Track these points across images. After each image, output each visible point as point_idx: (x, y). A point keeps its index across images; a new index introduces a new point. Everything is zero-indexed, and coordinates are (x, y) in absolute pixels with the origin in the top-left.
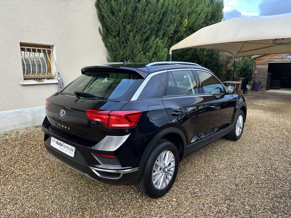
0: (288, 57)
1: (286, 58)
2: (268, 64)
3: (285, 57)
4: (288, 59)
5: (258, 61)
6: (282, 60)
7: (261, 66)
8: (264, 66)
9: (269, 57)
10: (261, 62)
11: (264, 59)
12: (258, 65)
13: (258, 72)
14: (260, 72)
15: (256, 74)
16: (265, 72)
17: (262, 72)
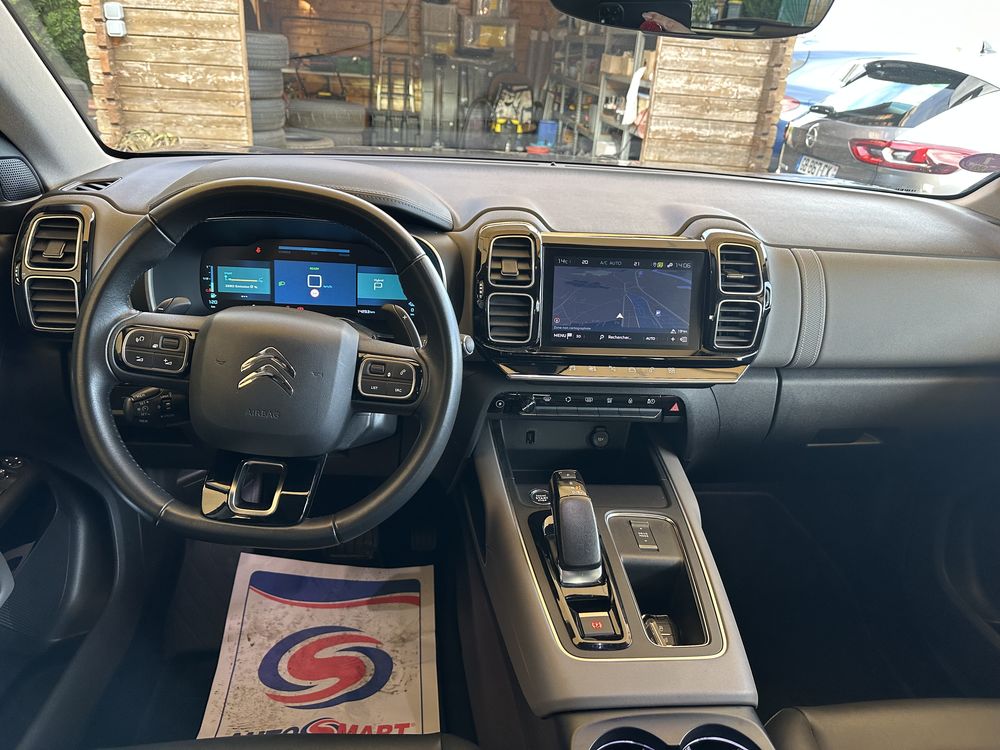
13: (133, 14)
14: (168, 23)
15: (122, 39)
16: (214, 17)
17: (188, 16)
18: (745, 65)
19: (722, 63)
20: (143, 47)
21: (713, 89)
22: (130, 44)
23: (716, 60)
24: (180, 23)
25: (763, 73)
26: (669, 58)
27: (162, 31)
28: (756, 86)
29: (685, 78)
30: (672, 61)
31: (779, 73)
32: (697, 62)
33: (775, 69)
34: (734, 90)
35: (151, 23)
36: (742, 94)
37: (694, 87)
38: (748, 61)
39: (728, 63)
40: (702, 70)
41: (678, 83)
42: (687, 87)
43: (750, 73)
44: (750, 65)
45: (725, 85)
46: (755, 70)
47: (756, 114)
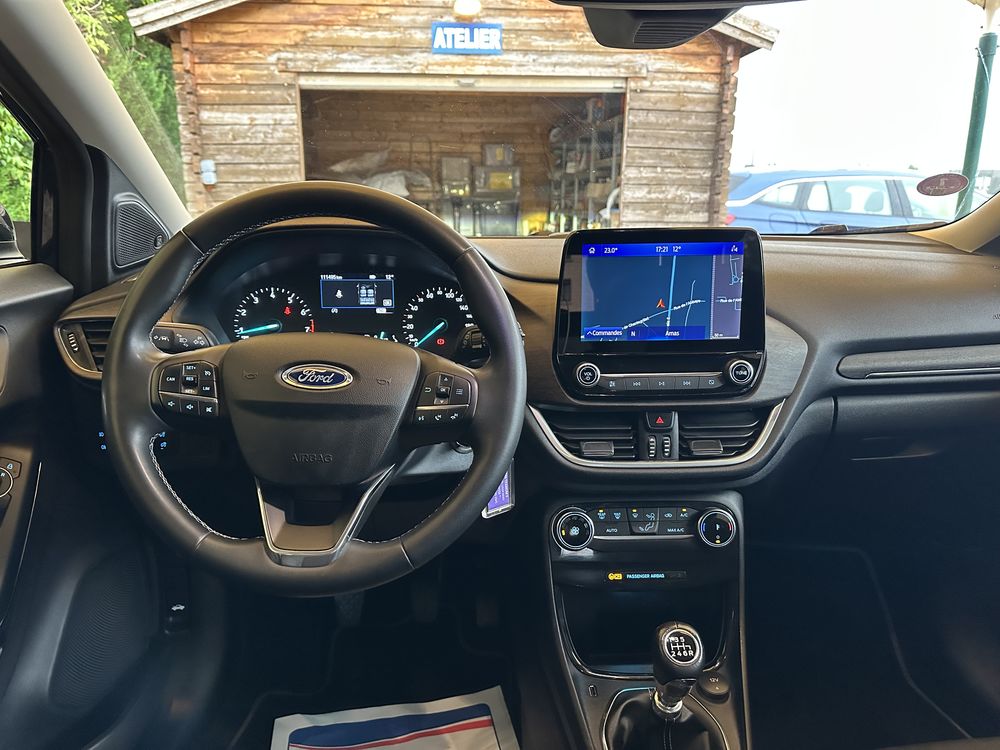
0: (439, 42)
1: (428, 48)
2: (296, 94)
3: (419, 36)
4: (438, 58)
5: (208, 70)
6: (400, 63)
7: (245, 118)
8: (264, 117)
9: (293, 35)
10: (237, 79)
11: (252, 46)
12: (214, 105)
13: (222, 168)
14: (247, 173)
15: (213, 186)
16: (281, 167)
17: (262, 167)
18: (693, 177)
19: (675, 176)
20: (228, 191)
21: (669, 197)
22: (219, 189)
23: (670, 175)
24: (256, 173)
25: (709, 182)
26: (631, 176)
27: (243, 179)
28: (705, 192)
29: (646, 189)
30: (635, 178)
31: (720, 181)
32: (654, 177)
33: (717, 179)
34: (687, 197)
35: (235, 173)
36: (694, 199)
37: (653, 196)
38: (695, 174)
39: (679, 176)
40: (660, 183)
41: (641, 194)
42: (649, 196)
43: (699, 183)
44: (697, 177)
45: (679, 193)
46: (703, 181)
47: (706, 214)
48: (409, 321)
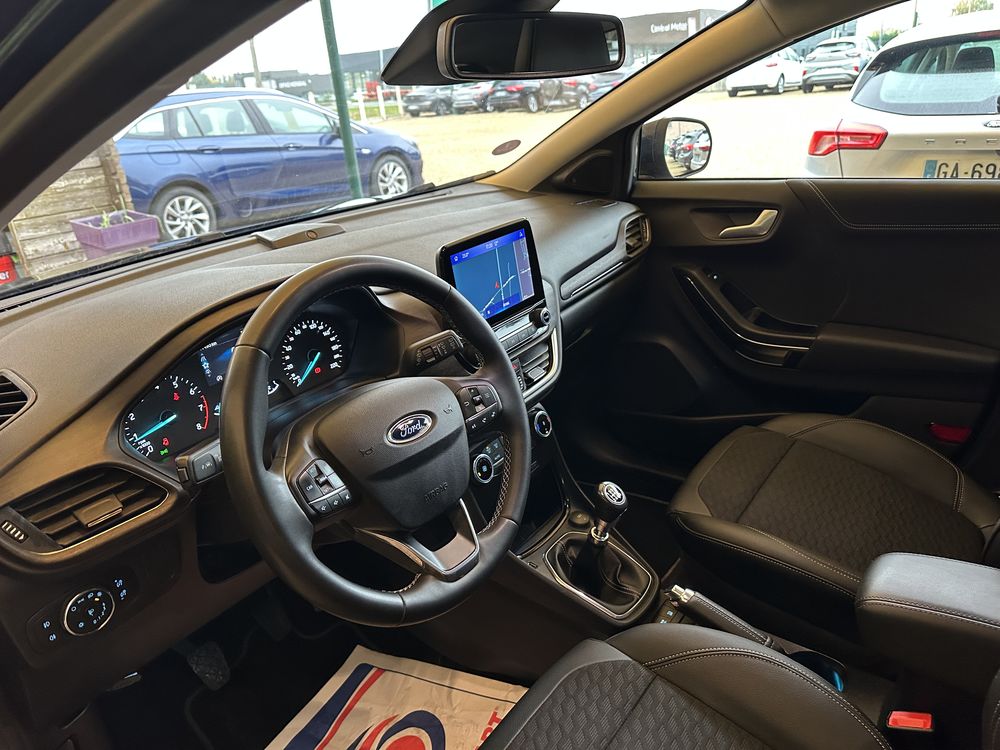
48: (288, 362)
